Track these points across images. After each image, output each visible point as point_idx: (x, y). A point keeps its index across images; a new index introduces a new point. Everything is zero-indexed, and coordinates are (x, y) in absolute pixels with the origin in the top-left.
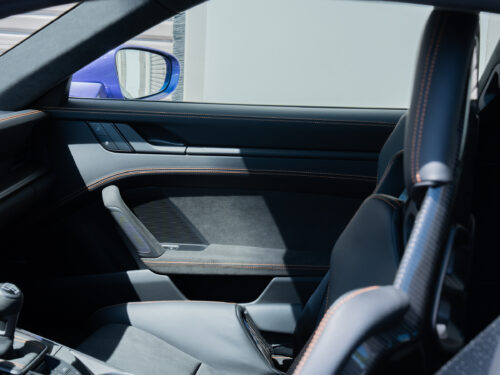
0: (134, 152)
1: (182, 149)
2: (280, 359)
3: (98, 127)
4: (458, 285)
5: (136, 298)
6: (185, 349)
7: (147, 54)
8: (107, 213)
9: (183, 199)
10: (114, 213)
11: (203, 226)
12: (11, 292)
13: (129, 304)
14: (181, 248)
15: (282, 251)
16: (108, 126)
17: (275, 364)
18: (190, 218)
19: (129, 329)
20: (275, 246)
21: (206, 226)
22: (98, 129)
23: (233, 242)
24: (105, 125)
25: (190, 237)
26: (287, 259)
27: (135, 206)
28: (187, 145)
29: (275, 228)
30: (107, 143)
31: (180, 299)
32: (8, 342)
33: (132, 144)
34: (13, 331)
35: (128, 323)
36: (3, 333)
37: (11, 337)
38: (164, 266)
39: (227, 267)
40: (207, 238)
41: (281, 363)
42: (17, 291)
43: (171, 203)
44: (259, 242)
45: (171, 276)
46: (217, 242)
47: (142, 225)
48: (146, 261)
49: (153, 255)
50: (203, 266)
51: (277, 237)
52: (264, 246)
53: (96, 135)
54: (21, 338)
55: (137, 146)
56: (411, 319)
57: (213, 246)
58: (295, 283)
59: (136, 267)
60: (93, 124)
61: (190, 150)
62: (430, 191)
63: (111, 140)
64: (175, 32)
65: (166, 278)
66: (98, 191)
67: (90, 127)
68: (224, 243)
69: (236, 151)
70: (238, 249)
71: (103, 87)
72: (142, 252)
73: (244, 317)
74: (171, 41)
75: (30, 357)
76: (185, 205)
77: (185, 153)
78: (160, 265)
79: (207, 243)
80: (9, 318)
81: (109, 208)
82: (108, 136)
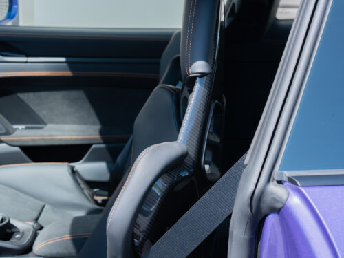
1: (24, 59)
2: (99, 199)
4: (217, 139)
6: (34, 196)
9: (26, 94)
11: (42, 113)
14: (27, 128)
15: (98, 127)
17: (96, 202)
18: (33, 107)
20: (93, 124)
21: (44, 112)
23: (64, 122)
25: (33, 120)
26: (102, 132)
28: (28, 56)
29: (92, 112)
38: (16, 141)
39: (61, 140)
40: (46, 120)
41: (100, 201)
43: (18, 97)
44: (81, 121)
45: (22, 147)
46: (52, 122)
48: (2, 138)
49: (7, 133)
50: (44, 140)
51: (94, 118)
52: (85, 124)
56: (189, 162)
57: (49, 126)
58: (108, 148)
61: (30, 59)
62: (198, 79)
65: (18, 149)
68: (57, 123)
69: (63, 59)
70: (68, 127)
73: (74, 172)
76: (28, 98)
77: (26, 62)
78: (13, 141)
79: (45, 124)
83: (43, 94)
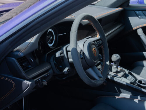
3: (137, 12)
8: (139, 36)
13: (144, 61)
16: (140, 12)
19: (144, 68)
22: (137, 13)
24: (139, 11)
30: (140, 17)
32: (116, 69)
34: (118, 67)
35: (143, 66)
36: (115, 67)
37: (117, 68)
42: (119, 56)
54: (119, 69)
60: (136, 11)
63: (141, 16)
66: (136, 30)
71: (139, 1)
75: (122, 74)
80: (117, 63)
81: (139, 34)
82: (140, 15)
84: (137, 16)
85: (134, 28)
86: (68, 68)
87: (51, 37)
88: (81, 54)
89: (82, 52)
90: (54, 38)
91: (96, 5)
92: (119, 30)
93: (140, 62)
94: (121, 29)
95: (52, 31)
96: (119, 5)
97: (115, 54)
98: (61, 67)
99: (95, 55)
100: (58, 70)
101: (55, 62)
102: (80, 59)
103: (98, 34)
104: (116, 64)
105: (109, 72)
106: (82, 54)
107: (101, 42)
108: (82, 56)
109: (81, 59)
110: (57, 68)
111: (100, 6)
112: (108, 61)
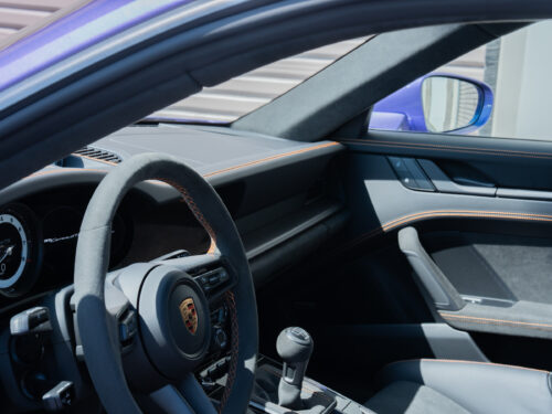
0: (436, 191)
1: (491, 191)
3: (398, 163)
5: (430, 355)
7: (456, 82)
8: (403, 257)
9: (489, 246)
10: (410, 258)
11: (511, 280)
12: (301, 337)
13: (423, 360)
14: (484, 303)
16: (409, 162)
18: (497, 270)
19: (422, 388)
21: (515, 280)
22: (398, 165)
23: (546, 300)
24: (405, 160)
25: (496, 290)
27: (434, 252)
28: (498, 186)
30: (407, 180)
31: (481, 360)
32: (296, 391)
33: (435, 182)
34: (301, 380)
35: (421, 382)
36: (291, 381)
37: (299, 386)
38: (465, 321)
39: (539, 329)
40: (516, 294)
42: (307, 336)
43: (475, 251)
45: (472, 333)
46: (527, 297)
47: (441, 273)
48: (443, 314)
49: (452, 308)
50: (509, 325)
53: (395, 172)
54: (310, 388)
55: (440, 184)
57: (522, 303)
59: (432, 320)
60: (392, 158)
61: (501, 191)
63: (411, 177)
64: (488, 58)
65: (466, 335)
66: (394, 232)
67: (389, 161)
68: (536, 300)
71: (406, 118)
72: (438, 304)
74: (482, 67)
75: (318, 410)
76: (490, 253)
77: (495, 196)
78: (459, 320)
79: (516, 300)
80: (298, 365)
81: (405, 251)
82: (409, 172)
83: (517, 250)
84: (398, 176)
85: (386, 226)
86: (68, 384)
87: (10, 249)
88: (125, 322)
89: (131, 314)
90: (25, 253)
91: (238, 129)
92: (322, 228)
93: (405, 365)
94: (333, 224)
95: (17, 224)
96: (324, 131)
97: (289, 329)
98: (41, 377)
99: (191, 328)
100: (25, 391)
101: (15, 357)
102: (116, 347)
103: (213, 242)
104: (294, 368)
105: (264, 406)
106: (130, 322)
107: (224, 274)
108: (127, 333)
109: (124, 343)
110: (22, 383)
111: (251, 130)
112: (249, 357)
